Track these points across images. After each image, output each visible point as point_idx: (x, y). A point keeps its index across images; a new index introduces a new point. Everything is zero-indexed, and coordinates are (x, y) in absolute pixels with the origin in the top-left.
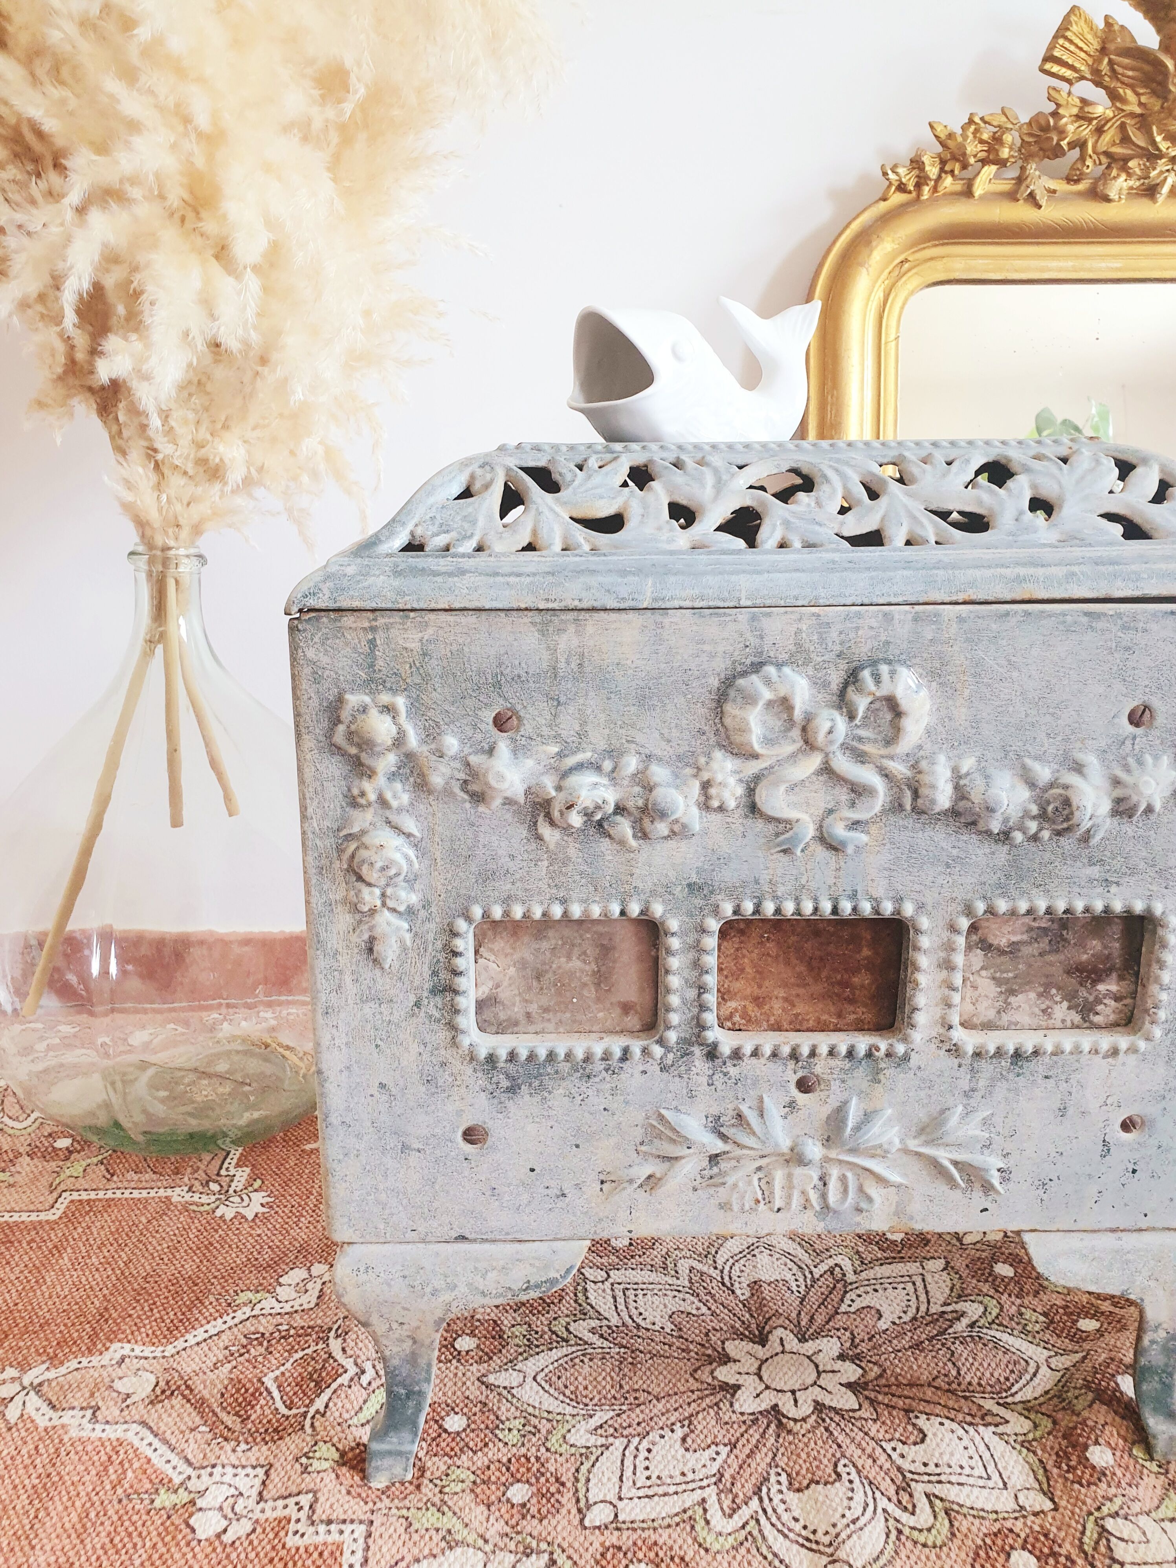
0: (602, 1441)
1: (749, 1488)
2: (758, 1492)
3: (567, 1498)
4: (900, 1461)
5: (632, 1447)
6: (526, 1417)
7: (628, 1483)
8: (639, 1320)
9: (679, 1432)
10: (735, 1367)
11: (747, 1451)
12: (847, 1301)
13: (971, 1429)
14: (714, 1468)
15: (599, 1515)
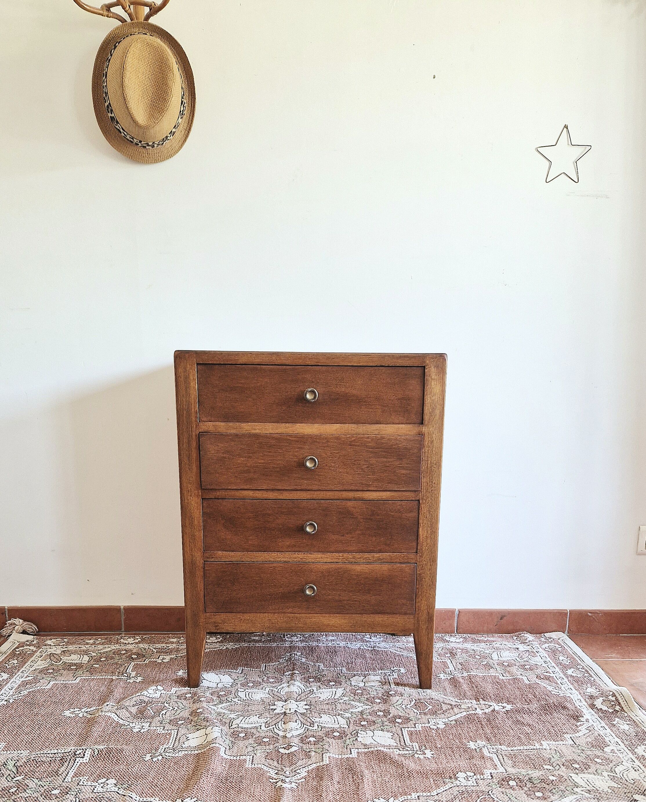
0: (237, 717)
1: (273, 724)
2: (275, 725)
3: (227, 725)
4: (313, 720)
5: (245, 718)
8: (252, 699)
9: (258, 716)
10: (277, 706)
11: (275, 719)
12: (312, 696)
13: (334, 716)
14: (266, 721)
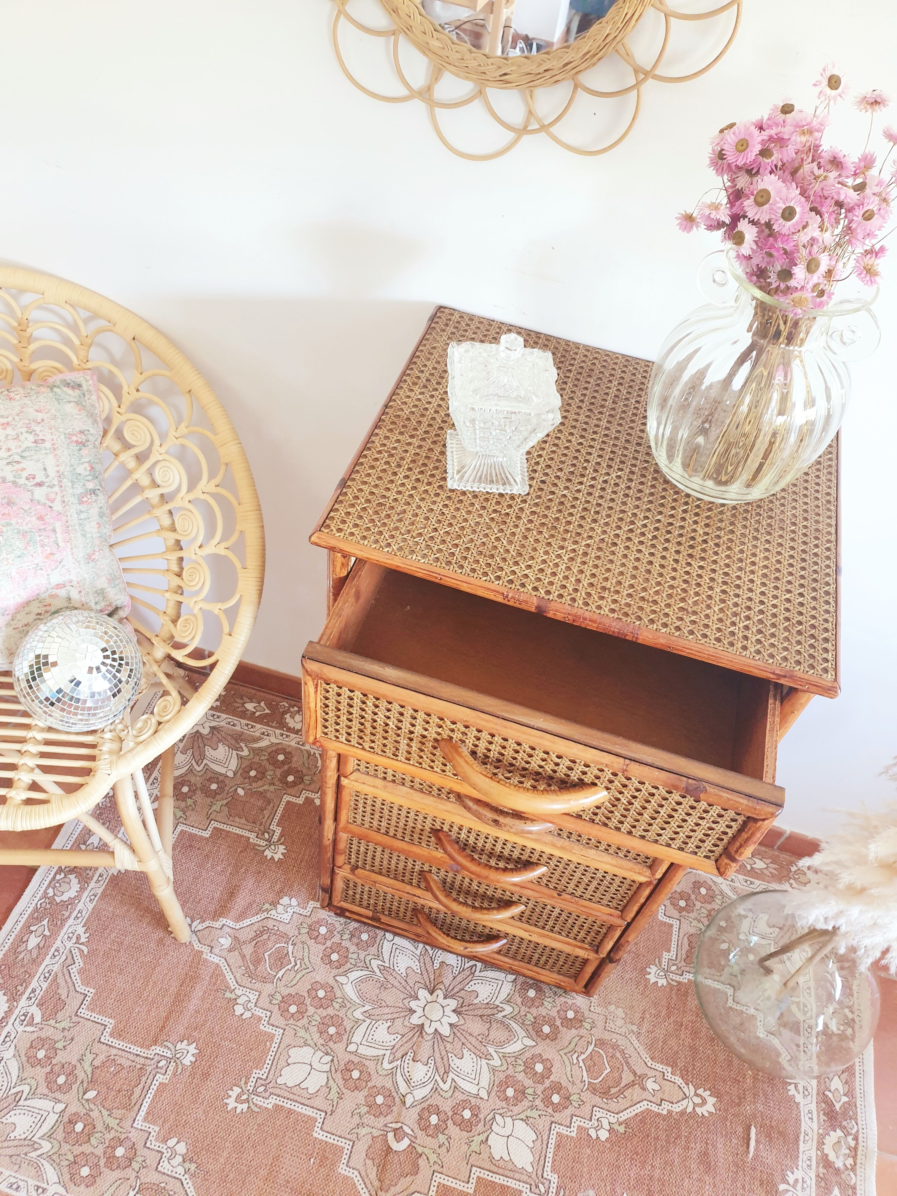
0: (363, 1018)
1: (400, 1055)
3: (345, 1038)
6: (344, 998)
7: (365, 1039)
10: (418, 1002)
11: (406, 1039)
12: (469, 985)
15: (352, 1048)
